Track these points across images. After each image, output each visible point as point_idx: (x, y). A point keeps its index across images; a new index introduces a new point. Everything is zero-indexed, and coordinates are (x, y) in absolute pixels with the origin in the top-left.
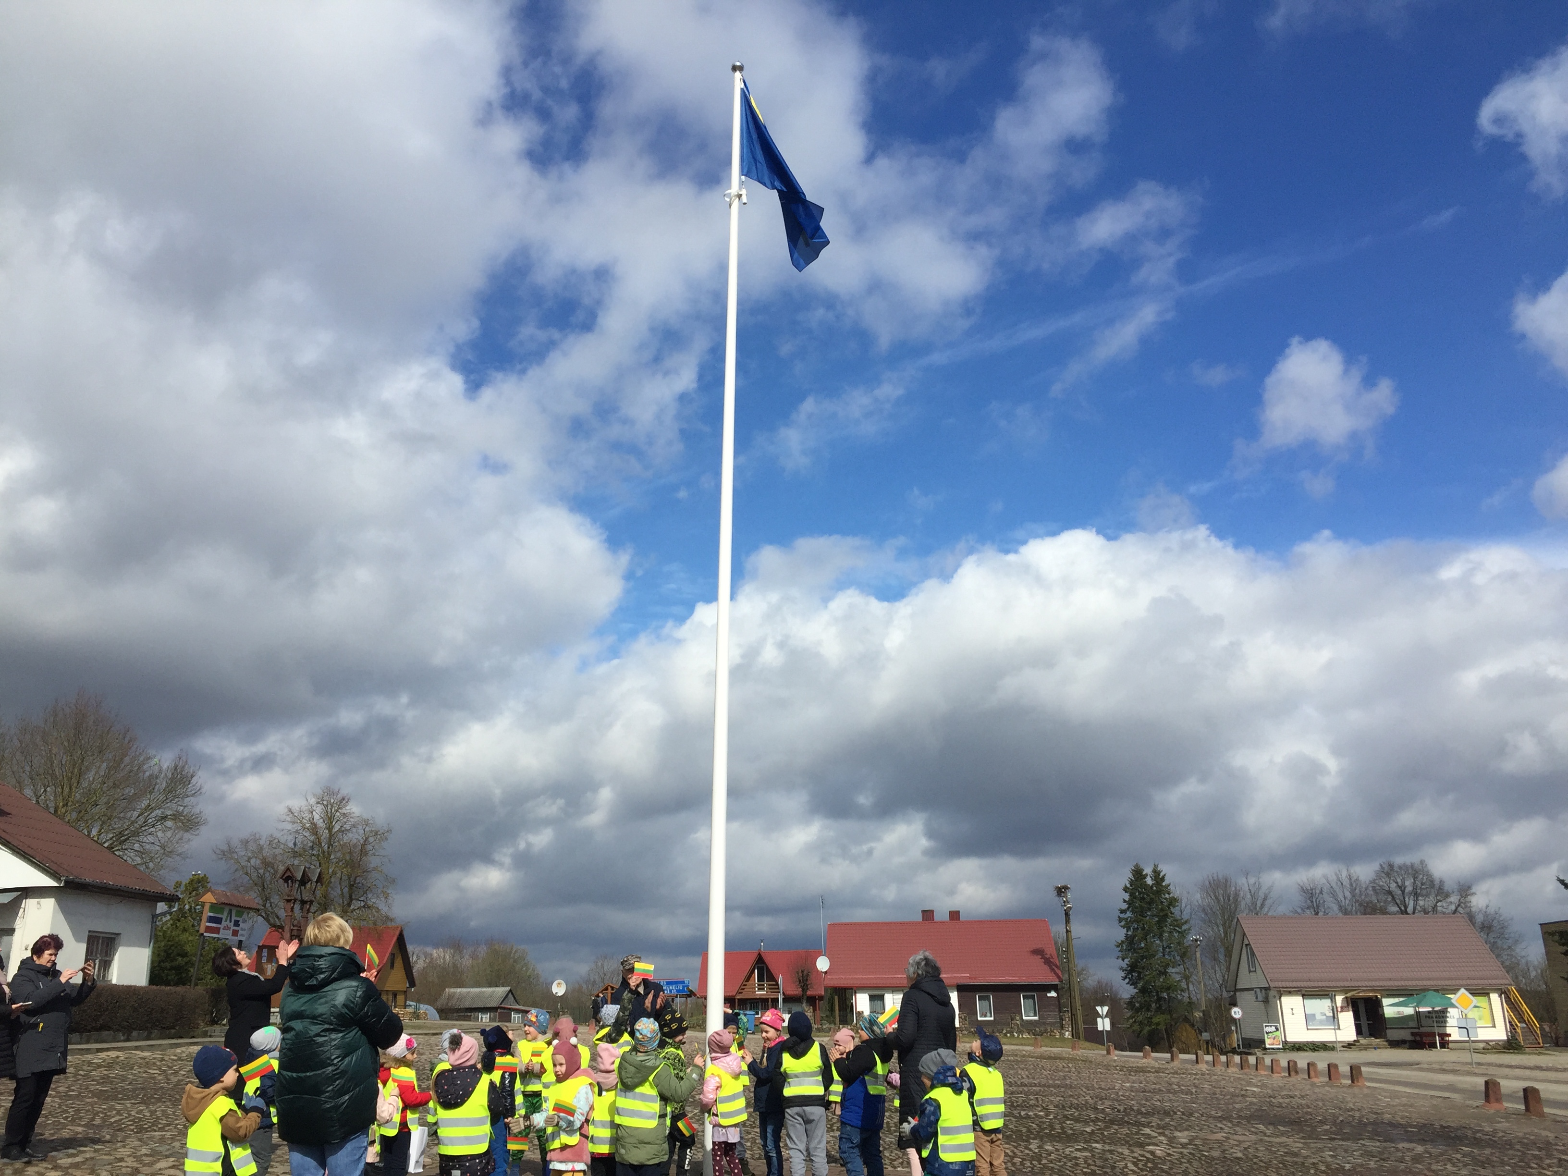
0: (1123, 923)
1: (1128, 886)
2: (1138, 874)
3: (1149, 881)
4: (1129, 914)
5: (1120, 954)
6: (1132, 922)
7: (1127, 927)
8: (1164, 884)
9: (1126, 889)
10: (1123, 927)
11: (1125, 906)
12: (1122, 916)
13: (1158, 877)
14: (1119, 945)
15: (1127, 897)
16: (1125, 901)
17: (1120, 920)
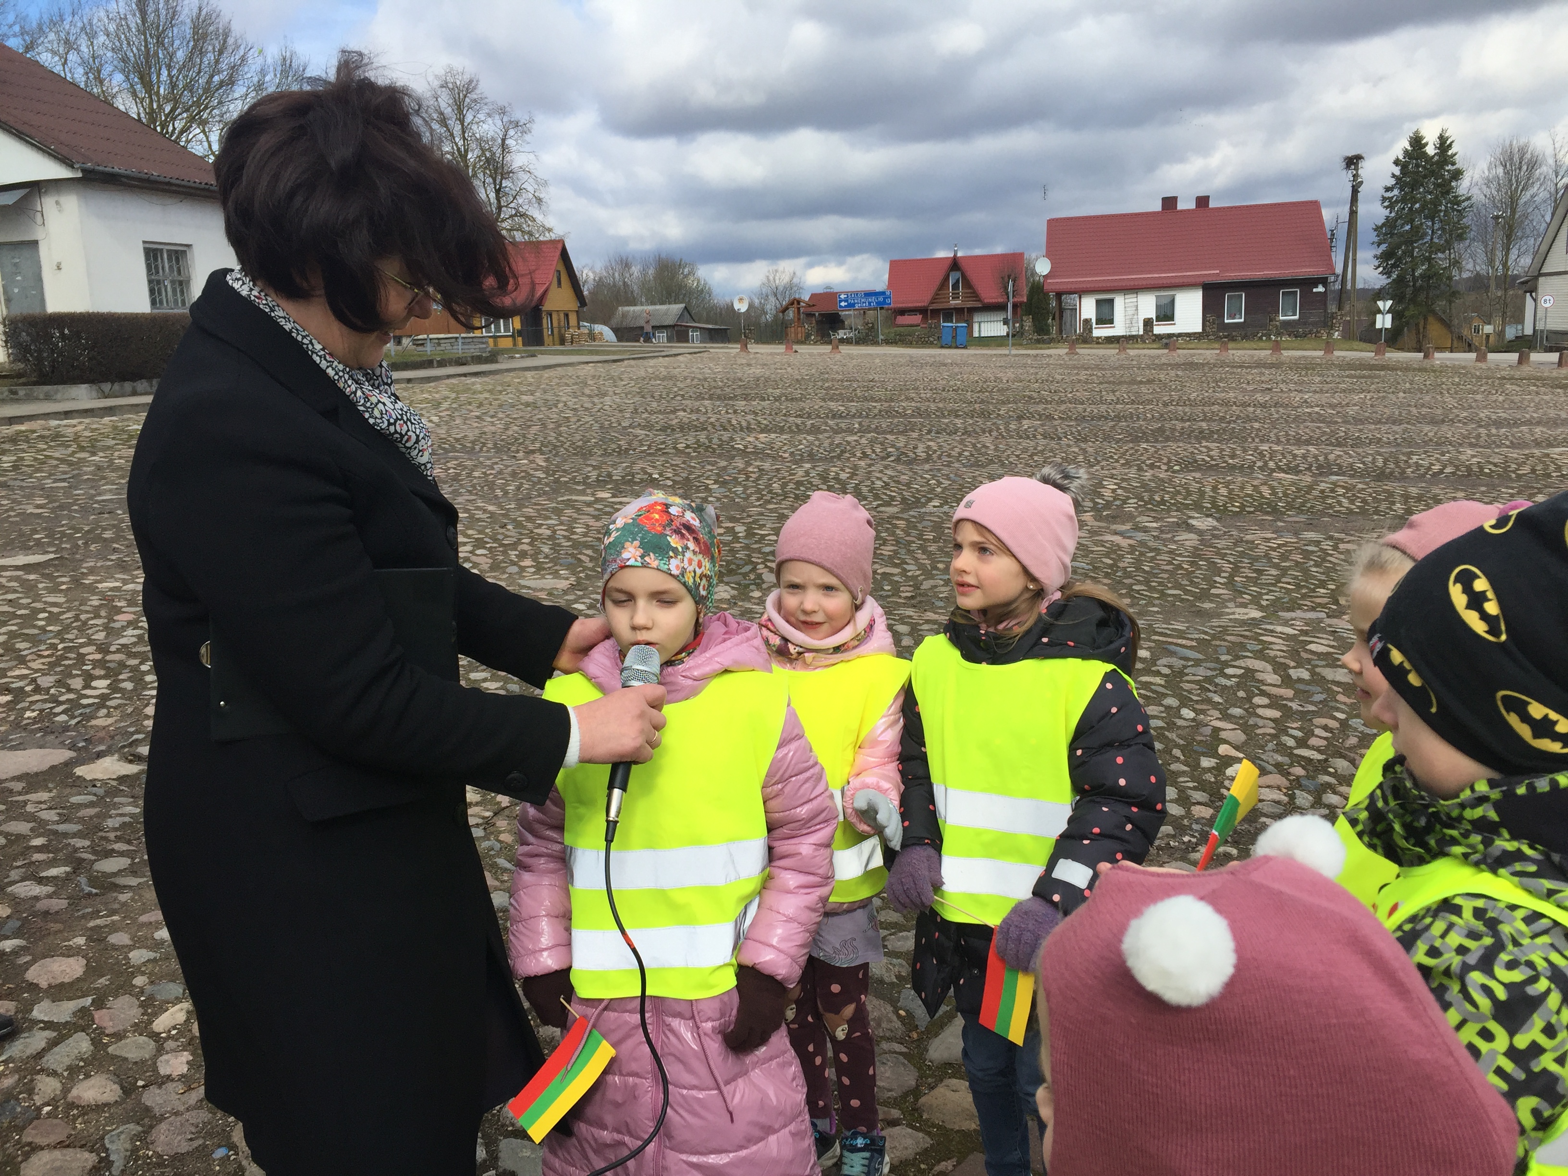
0: (1386, 204)
1: (1401, 157)
2: (1417, 142)
3: (1430, 150)
4: (1396, 192)
5: (1376, 239)
6: (1397, 202)
7: (1391, 207)
8: (1450, 153)
9: (1397, 162)
10: (1387, 207)
11: (1393, 181)
12: (1389, 194)
13: (1444, 144)
14: (1377, 229)
15: (1397, 171)
16: (1394, 176)
17: (1384, 199)
